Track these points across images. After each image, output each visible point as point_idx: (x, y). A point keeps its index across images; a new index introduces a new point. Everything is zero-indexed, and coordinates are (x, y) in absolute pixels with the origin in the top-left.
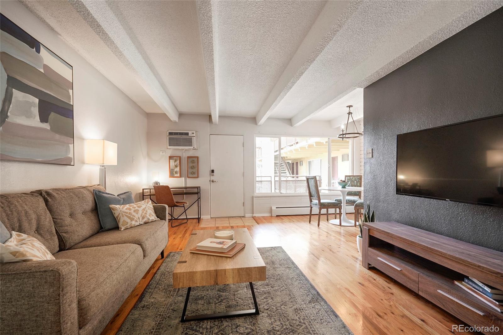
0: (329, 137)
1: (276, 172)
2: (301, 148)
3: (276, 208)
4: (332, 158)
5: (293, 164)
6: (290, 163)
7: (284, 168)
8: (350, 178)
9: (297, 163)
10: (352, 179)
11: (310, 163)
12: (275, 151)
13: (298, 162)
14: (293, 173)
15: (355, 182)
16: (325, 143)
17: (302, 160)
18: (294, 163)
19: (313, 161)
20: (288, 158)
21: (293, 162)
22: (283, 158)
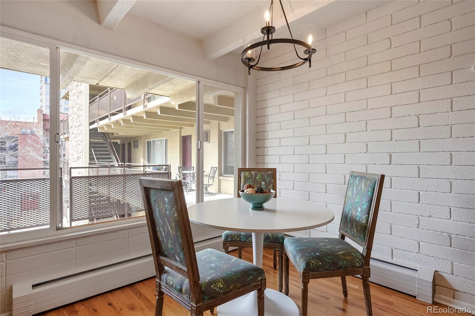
0: (200, 79)
1: (92, 156)
2: (134, 117)
3: (34, 286)
4: (183, 136)
5: (123, 145)
6: (119, 143)
7: (108, 151)
8: (251, 175)
9: (129, 144)
10: (256, 175)
11: (149, 143)
12: (90, 123)
13: (131, 143)
14: (123, 160)
15: (263, 183)
16: (177, 108)
17: (137, 139)
18: (125, 144)
19: (154, 141)
20: (114, 135)
21: (123, 143)
22: (107, 135)
